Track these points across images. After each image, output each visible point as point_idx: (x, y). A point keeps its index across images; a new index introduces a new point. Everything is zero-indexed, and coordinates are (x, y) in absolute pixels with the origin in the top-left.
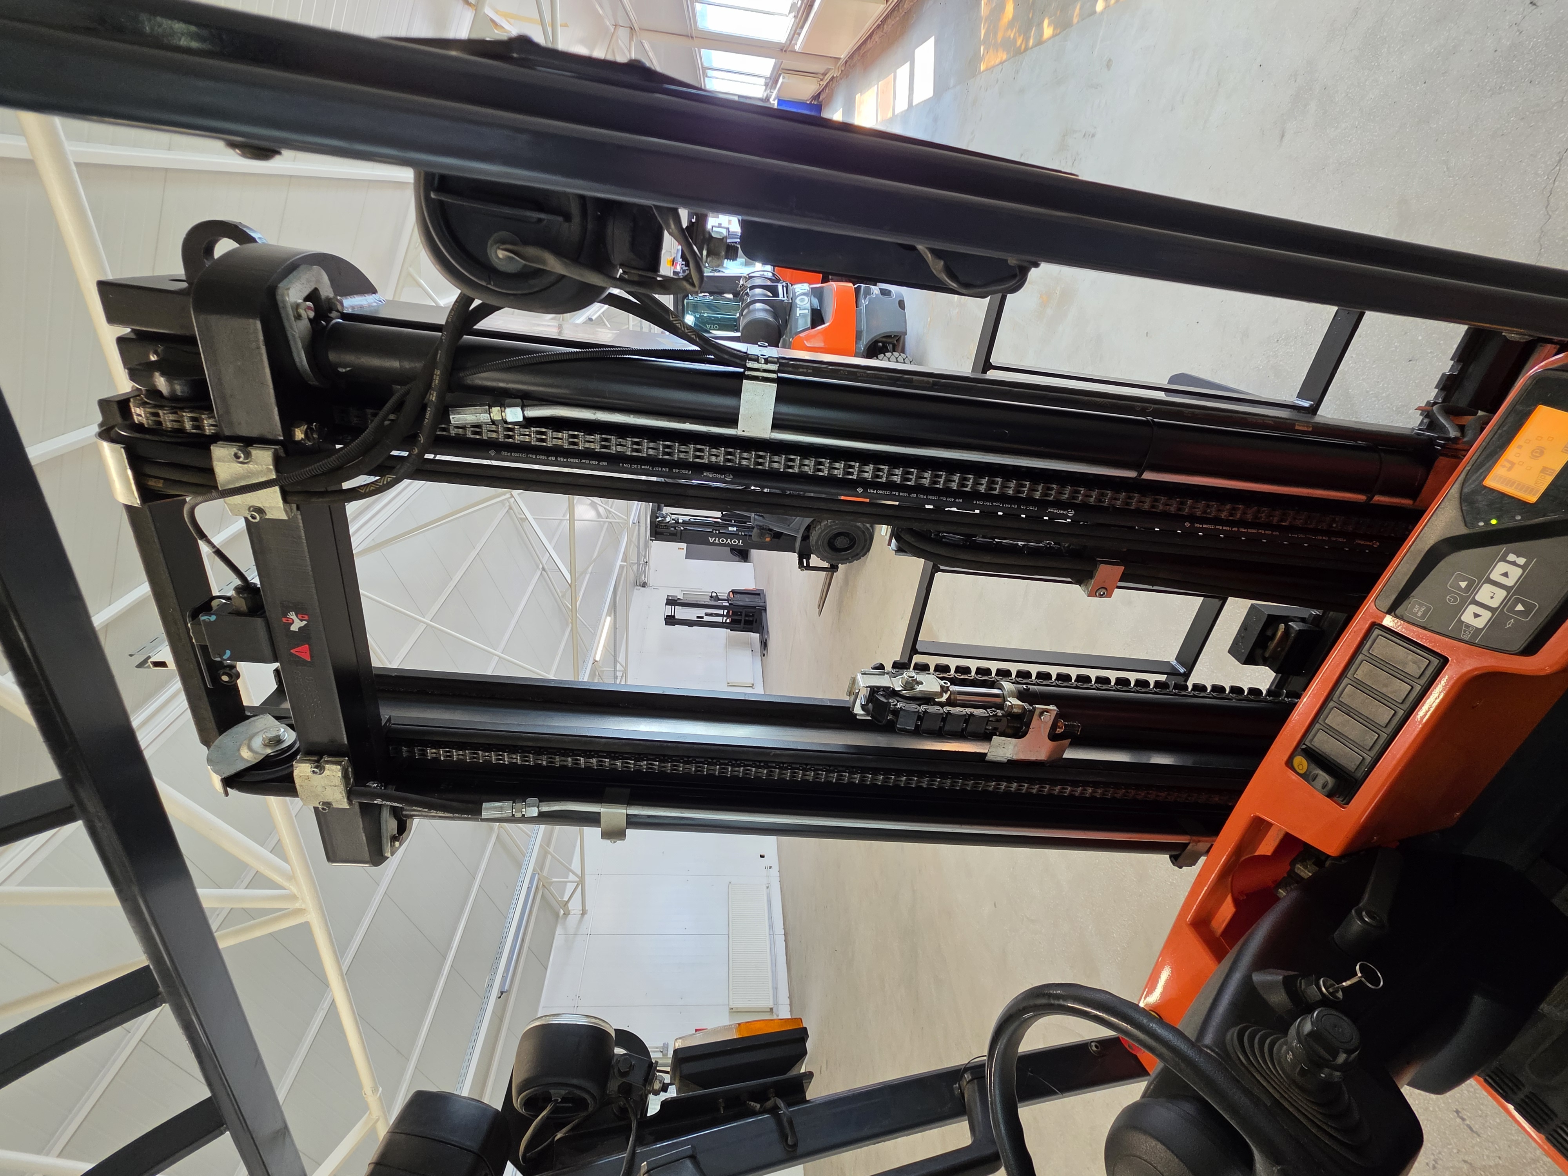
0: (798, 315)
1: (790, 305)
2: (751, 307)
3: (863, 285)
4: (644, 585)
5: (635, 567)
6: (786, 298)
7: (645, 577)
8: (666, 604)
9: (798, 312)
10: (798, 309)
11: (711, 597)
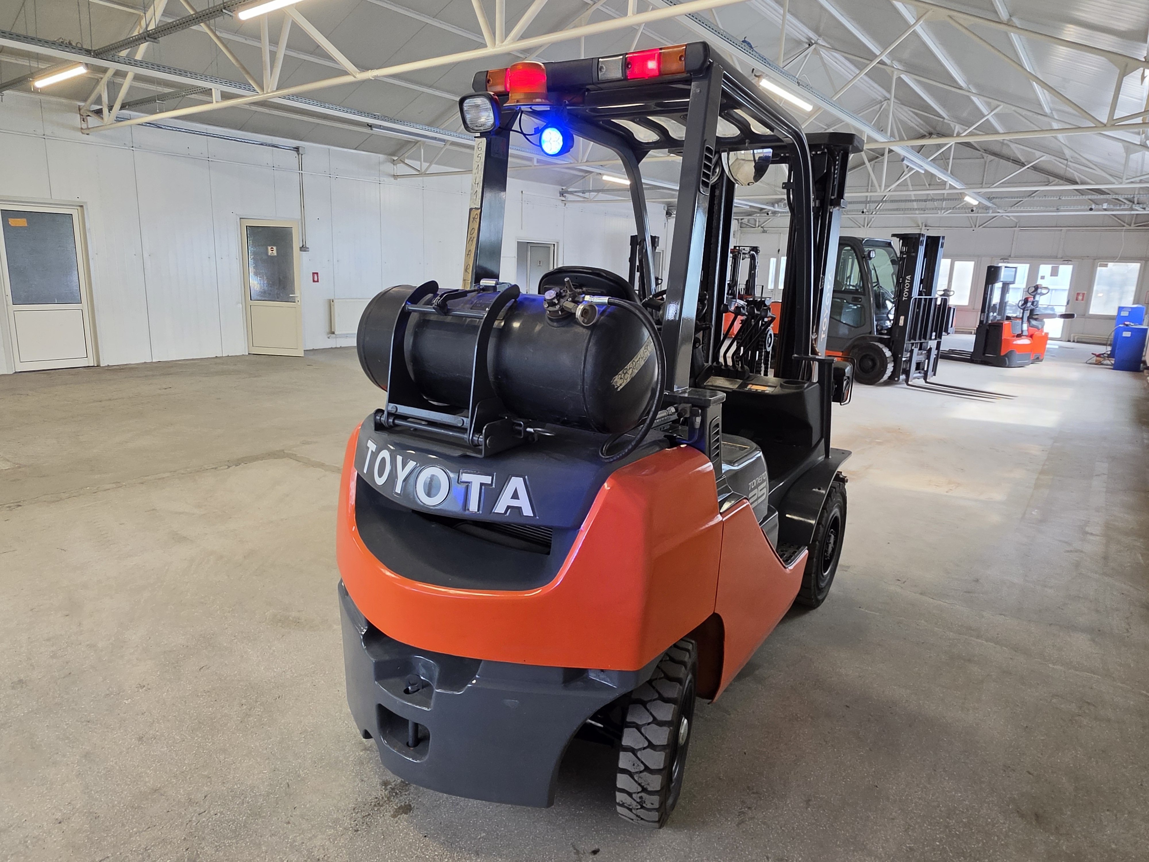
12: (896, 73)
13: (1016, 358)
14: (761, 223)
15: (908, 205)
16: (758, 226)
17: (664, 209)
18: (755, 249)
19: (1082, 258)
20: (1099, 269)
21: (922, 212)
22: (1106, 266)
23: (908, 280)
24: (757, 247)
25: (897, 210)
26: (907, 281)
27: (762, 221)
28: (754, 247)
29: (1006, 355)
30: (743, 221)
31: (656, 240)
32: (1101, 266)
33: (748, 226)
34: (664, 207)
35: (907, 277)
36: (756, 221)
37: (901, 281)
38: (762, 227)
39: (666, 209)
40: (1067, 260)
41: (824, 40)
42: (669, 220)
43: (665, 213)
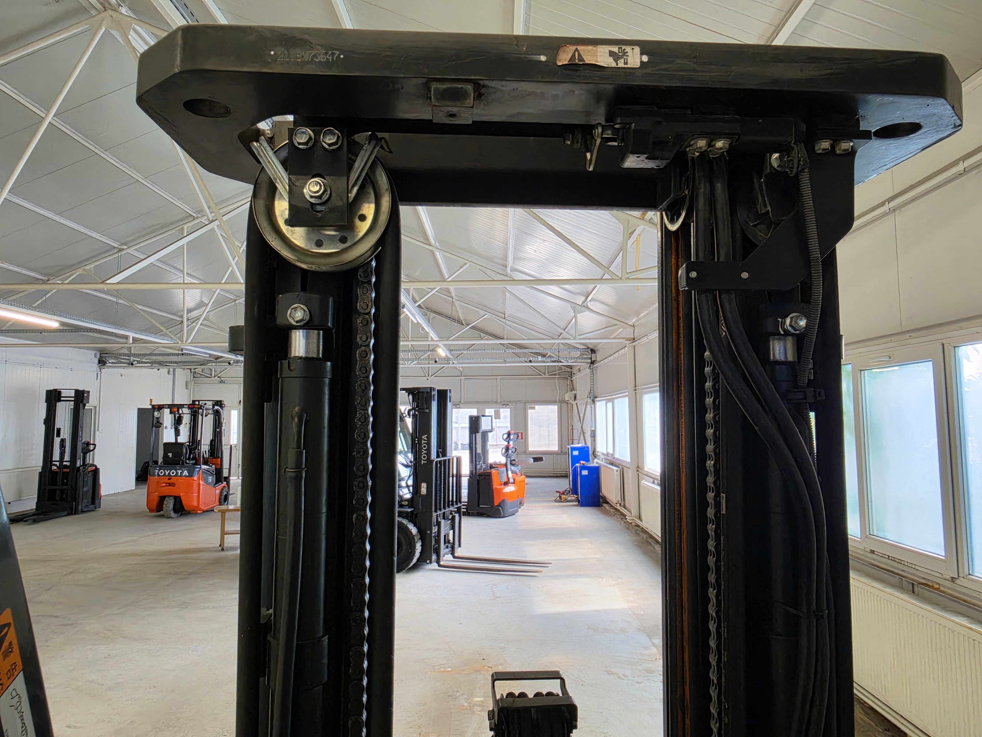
13: (509, 506)
14: (217, 373)
16: (214, 377)
17: (95, 357)
18: (219, 403)
19: (515, 402)
20: (530, 411)
22: (534, 408)
23: (424, 440)
24: (221, 401)
26: (423, 442)
27: (219, 370)
28: (217, 401)
29: (499, 505)
30: (196, 370)
31: (85, 395)
32: (531, 408)
33: (202, 376)
34: (96, 354)
35: (423, 437)
36: (212, 370)
37: (417, 442)
38: (219, 377)
39: (98, 356)
40: (505, 405)
42: (103, 371)
43: (96, 361)
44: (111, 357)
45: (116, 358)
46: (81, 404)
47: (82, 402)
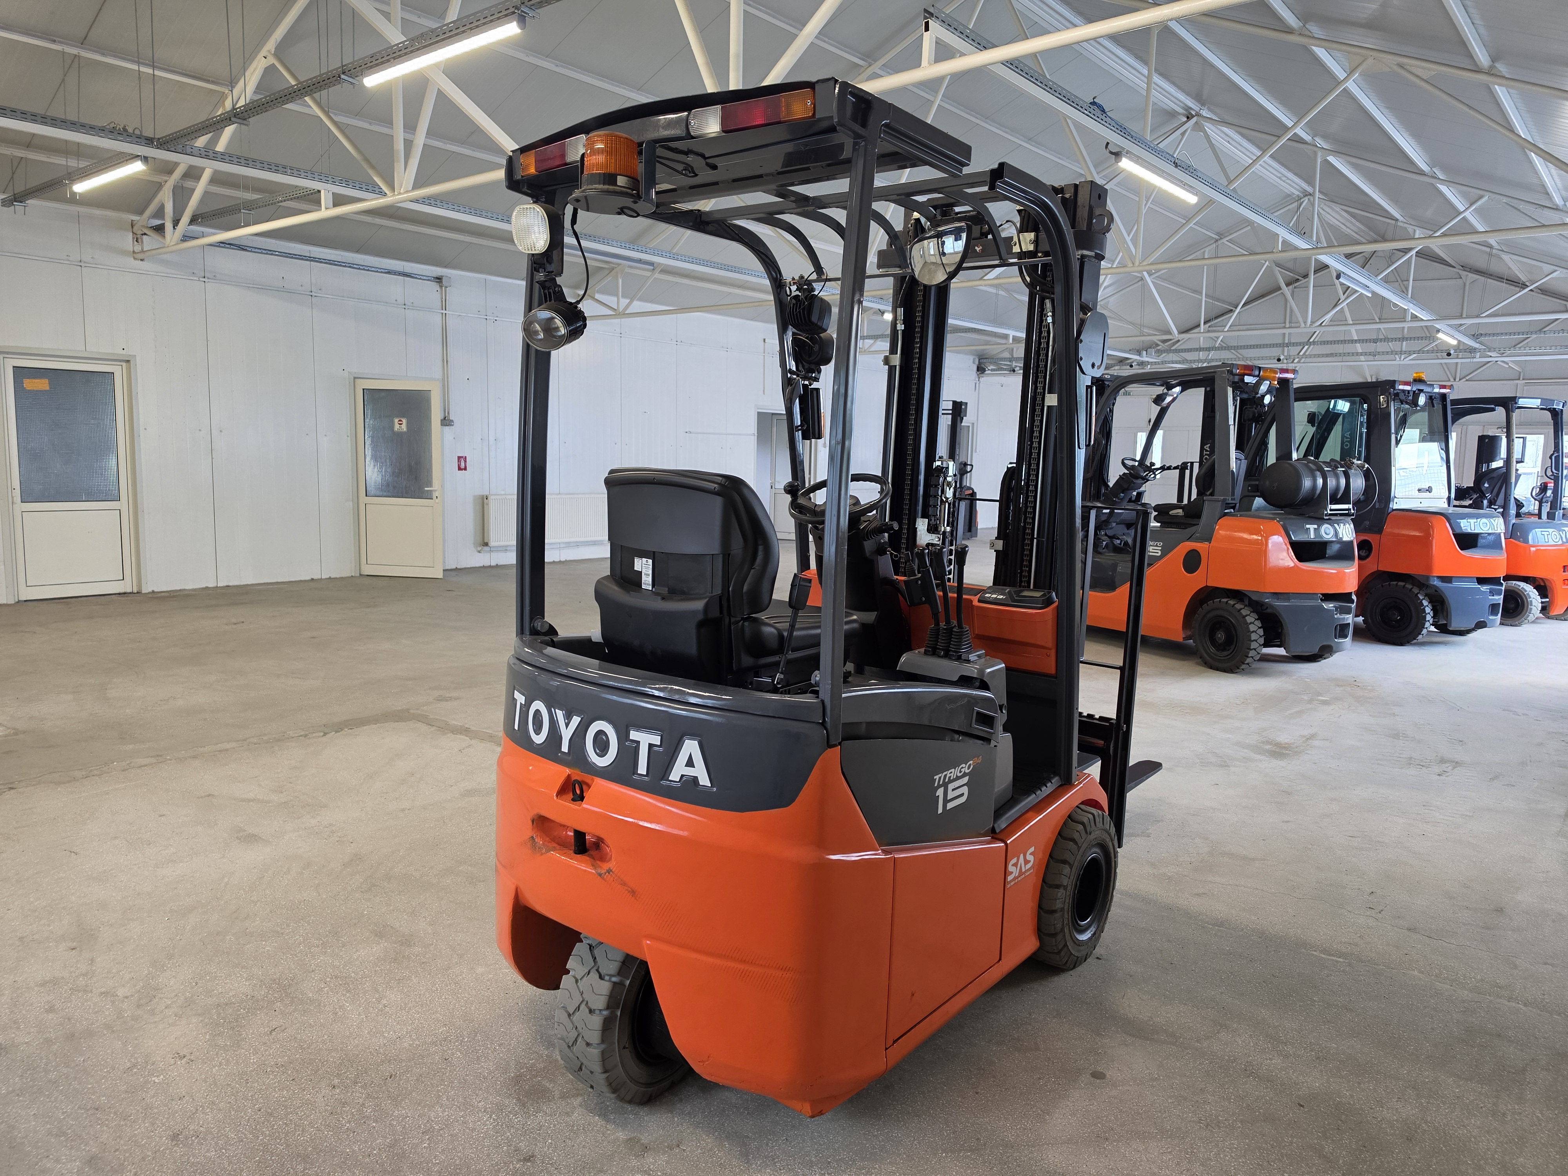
0: (1308, 526)
1: (1319, 516)
2: (1318, 473)
3: (1353, 606)
4: (981, 370)
5: (1006, 355)
6: (1329, 512)
7: (992, 370)
8: (955, 403)
9: (1312, 527)
10: (1316, 526)
11: (965, 464)
12: (1320, 154)
15: (1349, 348)
17: (974, 363)
21: (1371, 358)
25: (1331, 355)
31: (963, 407)
34: (975, 359)
39: (977, 362)
41: (1209, 110)
42: (982, 380)
43: (975, 368)
44: (990, 363)
45: (995, 363)
46: (959, 418)
47: (960, 415)
